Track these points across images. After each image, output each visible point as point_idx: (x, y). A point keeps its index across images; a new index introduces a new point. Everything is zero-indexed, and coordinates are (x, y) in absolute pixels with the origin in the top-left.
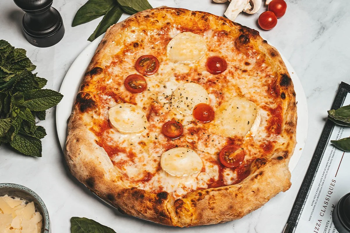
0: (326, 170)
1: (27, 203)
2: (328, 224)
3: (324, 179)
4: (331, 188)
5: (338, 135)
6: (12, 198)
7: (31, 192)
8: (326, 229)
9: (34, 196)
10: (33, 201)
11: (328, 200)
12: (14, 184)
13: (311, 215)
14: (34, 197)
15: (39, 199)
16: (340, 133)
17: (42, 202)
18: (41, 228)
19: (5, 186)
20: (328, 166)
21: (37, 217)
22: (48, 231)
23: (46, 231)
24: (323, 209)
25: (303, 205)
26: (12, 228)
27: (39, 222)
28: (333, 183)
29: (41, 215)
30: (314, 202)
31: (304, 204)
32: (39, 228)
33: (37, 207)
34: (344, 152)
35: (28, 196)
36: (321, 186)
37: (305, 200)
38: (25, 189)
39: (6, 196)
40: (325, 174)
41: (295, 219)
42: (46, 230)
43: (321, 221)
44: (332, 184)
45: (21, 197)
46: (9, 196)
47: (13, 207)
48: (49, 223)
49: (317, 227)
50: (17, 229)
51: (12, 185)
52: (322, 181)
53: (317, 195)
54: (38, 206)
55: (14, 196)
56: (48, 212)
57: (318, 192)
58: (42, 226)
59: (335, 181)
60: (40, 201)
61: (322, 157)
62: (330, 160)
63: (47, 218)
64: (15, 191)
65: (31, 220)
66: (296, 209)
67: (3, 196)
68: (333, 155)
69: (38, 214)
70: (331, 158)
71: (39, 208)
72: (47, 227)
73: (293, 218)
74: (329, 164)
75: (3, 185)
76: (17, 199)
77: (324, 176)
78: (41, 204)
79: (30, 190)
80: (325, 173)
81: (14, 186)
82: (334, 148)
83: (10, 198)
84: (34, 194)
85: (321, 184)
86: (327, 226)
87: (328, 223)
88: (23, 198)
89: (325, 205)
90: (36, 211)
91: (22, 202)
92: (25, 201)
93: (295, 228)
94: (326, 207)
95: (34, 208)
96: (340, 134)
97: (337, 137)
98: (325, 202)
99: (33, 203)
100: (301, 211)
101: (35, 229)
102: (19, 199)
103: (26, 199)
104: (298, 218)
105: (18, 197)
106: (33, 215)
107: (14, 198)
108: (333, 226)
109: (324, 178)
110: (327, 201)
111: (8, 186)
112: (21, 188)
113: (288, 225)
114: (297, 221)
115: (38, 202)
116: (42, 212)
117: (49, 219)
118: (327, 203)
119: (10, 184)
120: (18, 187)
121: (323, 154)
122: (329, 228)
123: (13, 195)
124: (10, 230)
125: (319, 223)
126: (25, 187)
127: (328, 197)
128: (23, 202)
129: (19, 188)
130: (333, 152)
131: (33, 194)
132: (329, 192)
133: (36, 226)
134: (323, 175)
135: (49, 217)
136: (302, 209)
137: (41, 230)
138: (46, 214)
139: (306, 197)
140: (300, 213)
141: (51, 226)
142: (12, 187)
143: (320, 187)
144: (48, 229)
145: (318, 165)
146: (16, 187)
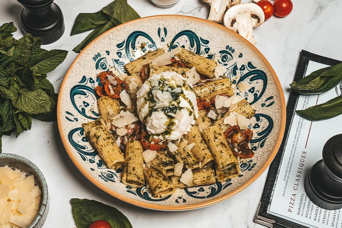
0: (296, 142)
1: (27, 176)
2: (302, 198)
3: (295, 152)
4: (301, 160)
5: (304, 104)
6: (12, 169)
7: (32, 164)
8: (301, 203)
9: (35, 169)
10: (33, 174)
11: (300, 172)
12: (15, 155)
13: (285, 191)
14: (35, 171)
15: (39, 173)
16: (306, 102)
17: (42, 176)
18: (39, 202)
19: (6, 156)
20: (297, 137)
21: (36, 191)
22: (46, 206)
23: (43, 206)
24: (297, 183)
25: (276, 181)
26: (9, 200)
27: (37, 197)
28: (304, 155)
29: (39, 190)
30: (287, 177)
31: (276, 179)
32: (37, 202)
33: (37, 181)
34: (311, 122)
35: (29, 169)
36: (291, 159)
37: (277, 175)
38: (26, 161)
39: (7, 166)
40: (294, 147)
41: (268, 196)
42: (43, 204)
43: (296, 195)
44: (302, 156)
45: (22, 169)
46: (9, 166)
47: (12, 179)
48: (47, 198)
49: (292, 202)
50: (14, 201)
51: (13, 156)
52: (293, 154)
53: (289, 168)
54: (38, 179)
55: (15, 168)
56: (47, 186)
57: (290, 165)
58: (40, 201)
59: (305, 153)
60: (40, 175)
61: (290, 129)
62: (298, 131)
63: (46, 193)
64: (16, 163)
65: (29, 194)
66: (269, 186)
67: (3, 166)
68: (301, 126)
69: (37, 188)
70: (299, 129)
71: (39, 182)
72: (45, 202)
73: (266, 195)
74: (297, 135)
75: (4, 155)
76: (18, 171)
77: (294, 149)
78: (41, 178)
79: (32, 162)
80: (295, 145)
81: (15, 157)
82: (302, 118)
83: (10, 169)
84: (35, 167)
85: (292, 157)
86: (302, 199)
87: (303, 196)
88: (23, 170)
89: (298, 178)
90: (35, 185)
91: (21, 175)
92: (25, 174)
93: (269, 206)
94: (299, 180)
95: (34, 181)
96: (306, 104)
97: (303, 107)
98: (298, 176)
99: (32, 176)
100: (274, 187)
101: (33, 203)
102: (19, 171)
103: (26, 172)
104: (272, 195)
105: (18, 168)
106: (31, 189)
107: (14, 170)
108: (308, 199)
109: (293, 150)
110: (299, 174)
111: (9, 156)
112: (22, 160)
113: (262, 203)
114: (271, 198)
115: (38, 176)
116: (41, 186)
117: (48, 193)
118: (299, 176)
119: (11, 154)
120: (19, 158)
121: (291, 126)
122: (304, 201)
123: (13, 166)
124: (7, 202)
125: (293, 197)
126: (26, 159)
127: (300, 170)
128: (24, 174)
129: (20, 160)
130: (301, 122)
131: (33, 167)
132: (301, 165)
133: (34, 201)
134: (292, 147)
135: (48, 191)
136: (274, 186)
137: (39, 204)
138: (45, 188)
139: (278, 172)
140: (273, 189)
141: (49, 201)
142: (13, 158)
143: (291, 161)
144: (46, 204)
145: (287, 138)
146: (17, 159)
